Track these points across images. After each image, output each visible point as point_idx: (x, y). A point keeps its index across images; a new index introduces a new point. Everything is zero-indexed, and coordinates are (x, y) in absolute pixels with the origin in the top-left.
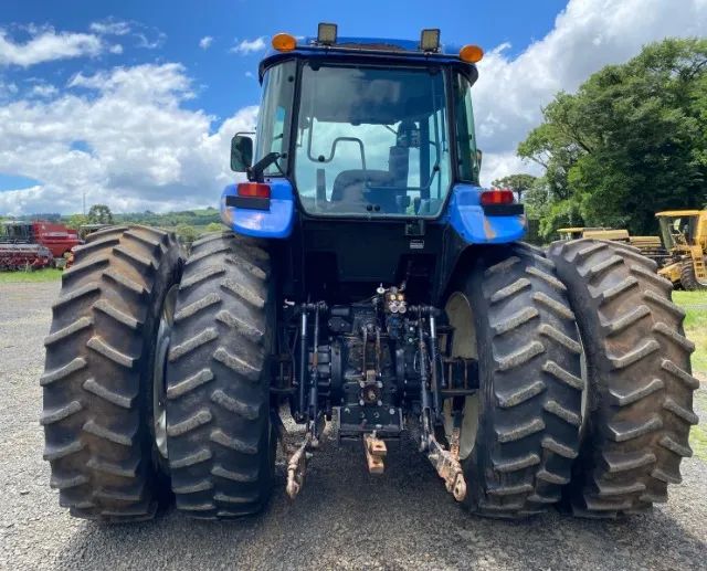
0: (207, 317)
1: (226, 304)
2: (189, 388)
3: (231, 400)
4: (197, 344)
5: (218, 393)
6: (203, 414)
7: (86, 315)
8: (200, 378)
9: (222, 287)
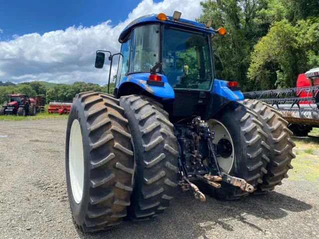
0: (157, 132)
1: (162, 126)
2: (157, 162)
3: (172, 165)
4: (157, 143)
5: (168, 164)
6: (162, 173)
7: (109, 133)
8: (161, 157)
9: (158, 119)
